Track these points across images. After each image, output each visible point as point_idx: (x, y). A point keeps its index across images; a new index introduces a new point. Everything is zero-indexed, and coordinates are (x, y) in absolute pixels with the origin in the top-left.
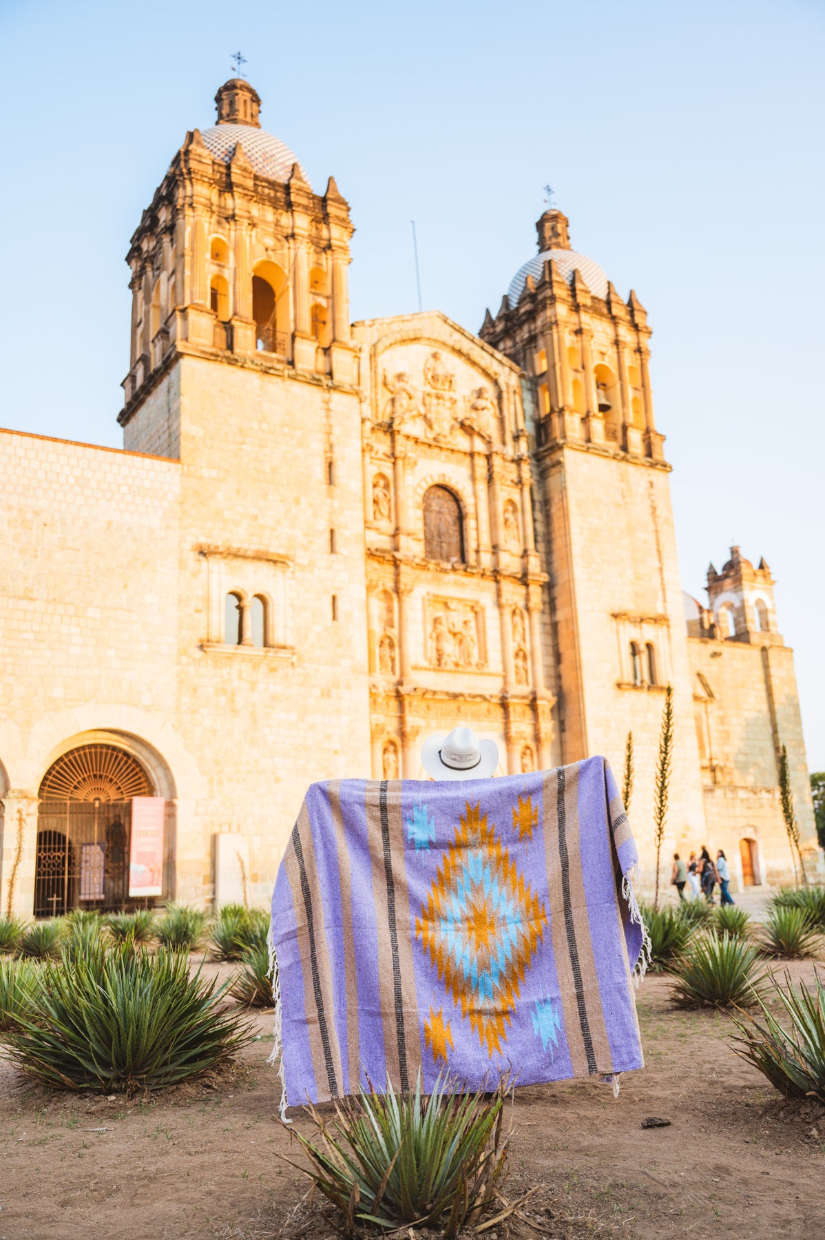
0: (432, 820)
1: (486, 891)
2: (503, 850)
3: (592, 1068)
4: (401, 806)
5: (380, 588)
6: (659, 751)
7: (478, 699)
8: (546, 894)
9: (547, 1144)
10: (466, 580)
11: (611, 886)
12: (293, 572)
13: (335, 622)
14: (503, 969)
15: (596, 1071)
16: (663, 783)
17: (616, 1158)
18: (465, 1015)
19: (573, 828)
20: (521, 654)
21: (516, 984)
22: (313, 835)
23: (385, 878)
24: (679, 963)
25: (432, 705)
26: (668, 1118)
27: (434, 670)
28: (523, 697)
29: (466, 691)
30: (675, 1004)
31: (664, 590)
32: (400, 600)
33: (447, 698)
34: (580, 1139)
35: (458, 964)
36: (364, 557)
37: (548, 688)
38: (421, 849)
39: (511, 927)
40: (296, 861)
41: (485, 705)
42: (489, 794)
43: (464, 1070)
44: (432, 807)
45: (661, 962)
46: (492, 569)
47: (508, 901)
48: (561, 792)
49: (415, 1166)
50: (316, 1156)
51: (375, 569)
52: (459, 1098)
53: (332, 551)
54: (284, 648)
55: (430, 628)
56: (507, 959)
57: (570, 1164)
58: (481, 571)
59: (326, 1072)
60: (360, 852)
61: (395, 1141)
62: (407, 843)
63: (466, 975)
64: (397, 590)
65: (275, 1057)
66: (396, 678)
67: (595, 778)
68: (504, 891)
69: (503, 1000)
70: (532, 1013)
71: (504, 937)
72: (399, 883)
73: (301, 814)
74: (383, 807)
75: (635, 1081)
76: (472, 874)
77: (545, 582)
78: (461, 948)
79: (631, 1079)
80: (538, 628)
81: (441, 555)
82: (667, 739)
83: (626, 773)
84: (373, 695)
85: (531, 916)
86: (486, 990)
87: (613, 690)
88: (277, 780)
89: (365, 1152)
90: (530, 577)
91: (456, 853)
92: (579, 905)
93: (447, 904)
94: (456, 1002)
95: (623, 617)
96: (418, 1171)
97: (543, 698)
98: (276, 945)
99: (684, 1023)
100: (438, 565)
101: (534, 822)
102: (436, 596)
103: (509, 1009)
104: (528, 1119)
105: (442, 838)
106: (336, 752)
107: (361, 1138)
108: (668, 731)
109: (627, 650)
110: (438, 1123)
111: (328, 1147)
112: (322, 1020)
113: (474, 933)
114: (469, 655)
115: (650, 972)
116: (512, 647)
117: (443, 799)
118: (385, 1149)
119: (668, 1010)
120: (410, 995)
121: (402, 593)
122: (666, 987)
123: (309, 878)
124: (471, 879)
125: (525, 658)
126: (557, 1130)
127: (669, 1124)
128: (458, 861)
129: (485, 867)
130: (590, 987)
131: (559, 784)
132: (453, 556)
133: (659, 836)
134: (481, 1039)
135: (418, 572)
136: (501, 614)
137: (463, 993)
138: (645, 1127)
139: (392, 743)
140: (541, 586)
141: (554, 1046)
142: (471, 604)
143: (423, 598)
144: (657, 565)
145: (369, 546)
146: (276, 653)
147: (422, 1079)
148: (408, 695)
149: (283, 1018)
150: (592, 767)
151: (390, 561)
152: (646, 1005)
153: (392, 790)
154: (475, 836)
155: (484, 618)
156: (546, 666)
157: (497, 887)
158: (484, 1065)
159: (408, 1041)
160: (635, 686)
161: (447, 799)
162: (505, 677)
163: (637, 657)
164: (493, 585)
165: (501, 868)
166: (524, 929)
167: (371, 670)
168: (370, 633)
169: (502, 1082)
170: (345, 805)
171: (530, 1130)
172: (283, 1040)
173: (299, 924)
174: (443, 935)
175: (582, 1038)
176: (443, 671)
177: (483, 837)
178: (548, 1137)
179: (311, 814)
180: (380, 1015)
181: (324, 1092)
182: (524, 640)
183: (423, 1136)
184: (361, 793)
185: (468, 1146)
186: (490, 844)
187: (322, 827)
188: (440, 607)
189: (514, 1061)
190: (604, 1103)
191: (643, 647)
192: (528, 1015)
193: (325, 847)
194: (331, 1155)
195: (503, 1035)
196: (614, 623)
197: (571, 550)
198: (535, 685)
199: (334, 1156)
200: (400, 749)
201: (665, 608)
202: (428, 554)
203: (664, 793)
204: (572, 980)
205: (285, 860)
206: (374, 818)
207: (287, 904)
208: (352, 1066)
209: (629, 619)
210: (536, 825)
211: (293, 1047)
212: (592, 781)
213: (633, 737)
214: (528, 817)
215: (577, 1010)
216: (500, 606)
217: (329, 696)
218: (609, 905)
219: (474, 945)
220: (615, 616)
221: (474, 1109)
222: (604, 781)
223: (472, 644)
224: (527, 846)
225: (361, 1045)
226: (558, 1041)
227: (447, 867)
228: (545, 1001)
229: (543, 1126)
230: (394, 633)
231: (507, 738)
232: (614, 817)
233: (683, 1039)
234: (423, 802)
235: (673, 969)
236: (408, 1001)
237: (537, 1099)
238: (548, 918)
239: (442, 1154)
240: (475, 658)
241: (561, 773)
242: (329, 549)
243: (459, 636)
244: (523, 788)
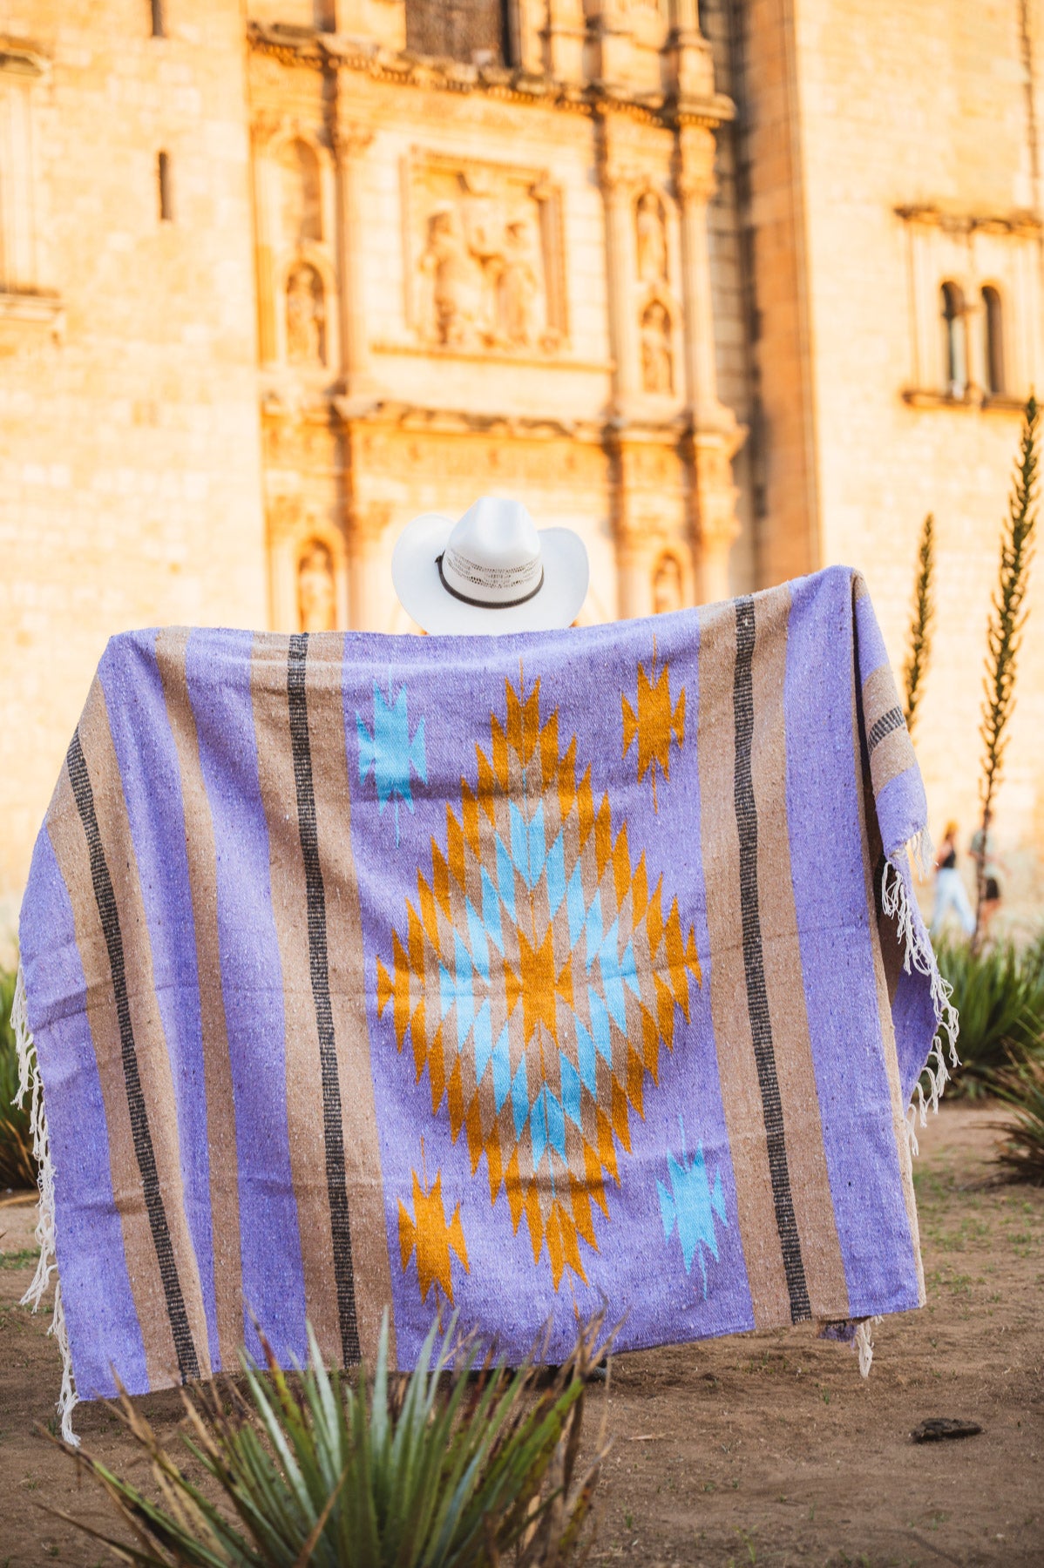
0: (421, 729)
1: (554, 900)
2: (597, 801)
3: (799, 1308)
4: (341, 693)
5: (286, 133)
6: (998, 561)
7: (544, 433)
8: (701, 906)
9: (687, 1480)
10: (514, 112)
11: (858, 886)
12: (51, 88)
13: (167, 225)
14: (591, 1085)
15: (809, 1315)
16: (1005, 643)
17: (848, 1506)
18: (496, 1191)
19: (770, 747)
20: (656, 314)
21: (622, 1118)
22: (121, 763)
23: (302, 870)
24: (1024, 1075)
25: (424, 446)
26: (976, 1419)
27: (431, 354)
28: (662, 427)
29: (513, 411)
30: (1013, 1170)
31: (1033, 145)
32: (339, 169)
33: (460, 427)
34: (767, 1467)
35: (480, 1072)
36: (243, 47)
37: (726, 402)
38: (391, 798)
39: (613, 986)
40: (78, 826)
41: (561, 448)
42: (563, 663)
43: (493, 1315)
44: (420, 696)
45: (981, 1076)
46: (584, 84)
47: (607, 923)
48: (744, 658)
49: (374, 1529)
50: (138, 1510)
51: (273, 82)
52: (478, 1380)
53: (157, 29)
54: (32, 292)
55: (418, 243)
56: (601, 1061)
57: (742, 1521)
58: (555, 90)
59: (168, 1323)
60: (240, 807)
61: (328, 1475)
62: (356, 784)
63: (499, 1100)
64: (331, 139)
65: (40, 1291)
66: (329, 376)
67: (828, 621)
68: (598, 899)
69: (589, 1155)
70: (660, 1185)
71: (595, 1009)
72: (338, 882)
73: (87, 711)
74: (297, 696)
75: (903, 1343)
76: (518, 859)
77: (722, 121)
78: (488, 1036)
79: (892, 1336)
80: (702, 245)
81: (449, 44)
82: (1020, 531)
83: (916, 618)
84: (269, 420)
85: (661, 958)
86: (548, 1133)
87: (893, 410)
88: (23, 639)
89: (257, 1501)
90: (684, 107)
91: (479, 808)
92: (780, 931)
93: (455, 932)
94: (475, 1161)
95: (927, 216)
96: (381, 1537)
97: (711, 430)
98: (35, 1031)
99: (1027, 1212)
100: (439, 70)
101: (675, 733)
102: (436, 157)
103: (604, 1176)
104: (647, 1428)
105: (444, 771)
106: (175, 568)
107: (246, 1470)
108: (1023, 512)
109: (932, 304)
110: (427, 1434)
111: (167, 1491)
112: (155, 1204)
113: (520, 1000)
114: (521, 316)
115: (955, 1098)
116: (634, 294)
117: (447, 675)
118: (302, 1492)
119: (992, 1185)
120: (363, 1145)
121: (346, 145)
122: (989, 1132)
123: (112, 869)
124: (517, 873)
125: (666, 323)
126: (715, 1449)
127: (976, 1431)
128: (484, 827)
129: (550, 844)
130: (802, 1124)
131: (740, 638)
132: (482, 47)
133: (990, 773)
134: (536, 1245)
135: (387, 90)
136: (607, 207)
137: (494, 1140)
138: (919, 1439)
139: (320, 545)
140: (714, 131)
141: (709, 1258)
142: (529, 178)
143: (401, 163)
144: (1020, 75)
145: (254, 16)
146: (11, 305)
147: (393, 1337)
148: (363, 419)
149: (57, 1202)
150: (823, 594)
151: (313, 59)
152: (940, 1175)
153: (318, 657)
154: (528, 768)
155: (560, 216)
156: (720, 346)
157: (580, 891)
158: (541, 1304)
159: (360, 1251)
160: (948, 399)
161: (459, 677)
162: (614, 376)
163: (958, 325)
164: (586, 126)
165: (590, 844)
166: (644, 990)
167: (264, 353)
168: (260, 254)
169: (583, 1341)
170: (199, 689)
171: (649, 1451)
172: (58, 1252)
173: (91, 980)
174: (444, 1006)
175: (776, 1241)
176: (453, 357)
177: (545, 768)
178: (691, 1466)
179: (114, 711)
180: (290, 1191)
181: (162, 1366)
182: (665, 275)
183: (394, 1461)
184: (238, 661)
185: (500, 1483)
186: (565, 787)
187: (144, 744)
188: (447, 185)
189: (613, 1293)
190: (826, 1390)
191: (973, 297)
192: (649, 1189)
193: (152, 793)
194: (176, 1509)
195: (587, 1237)
196: (901, 231)
197: (793, 32)
198: (691, 394)
199: (180, 1509)
200: (340, 560)
201: (1035, 192)
202: (413, 41)
203: (1008, 668)
204: (758, 1106)
205: (50, 826)
206: (271, 723)
207: (60, 932)
208: (223, 1308)
209: (941, 224)
210: (681, 740)
211: (84, 1268)
212: (823, 630)
213: (936, 528)
214: (660, 720)
215: (768, 1176)
216: (603, 184)
217: (153, 420)
218: (854, 930)
219: (521, 1028)
220: (905, 213)
221: (513, 1403)
222: (850, 630)
223: (527, 286)
224: (657, 790)
225: (246, 1259)
226: (721, 1247)
227: (456, 844)
228: (692, 1157)
229: (682, 1441)
230: (323, 254)
231: (617, 531)
232: (873, 715)
233: (1021, 1248)
234: (398, 684)
235: (1011, 1090)
236: (358, 1160)
237: (670, 1383)
238: (702, 963)
239: (439, 1501)
240: (537, 323)
241: (745, 611)
242: (145, 23)
243: (495, 265)
244: (649, 649)
